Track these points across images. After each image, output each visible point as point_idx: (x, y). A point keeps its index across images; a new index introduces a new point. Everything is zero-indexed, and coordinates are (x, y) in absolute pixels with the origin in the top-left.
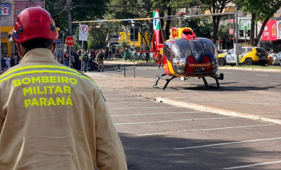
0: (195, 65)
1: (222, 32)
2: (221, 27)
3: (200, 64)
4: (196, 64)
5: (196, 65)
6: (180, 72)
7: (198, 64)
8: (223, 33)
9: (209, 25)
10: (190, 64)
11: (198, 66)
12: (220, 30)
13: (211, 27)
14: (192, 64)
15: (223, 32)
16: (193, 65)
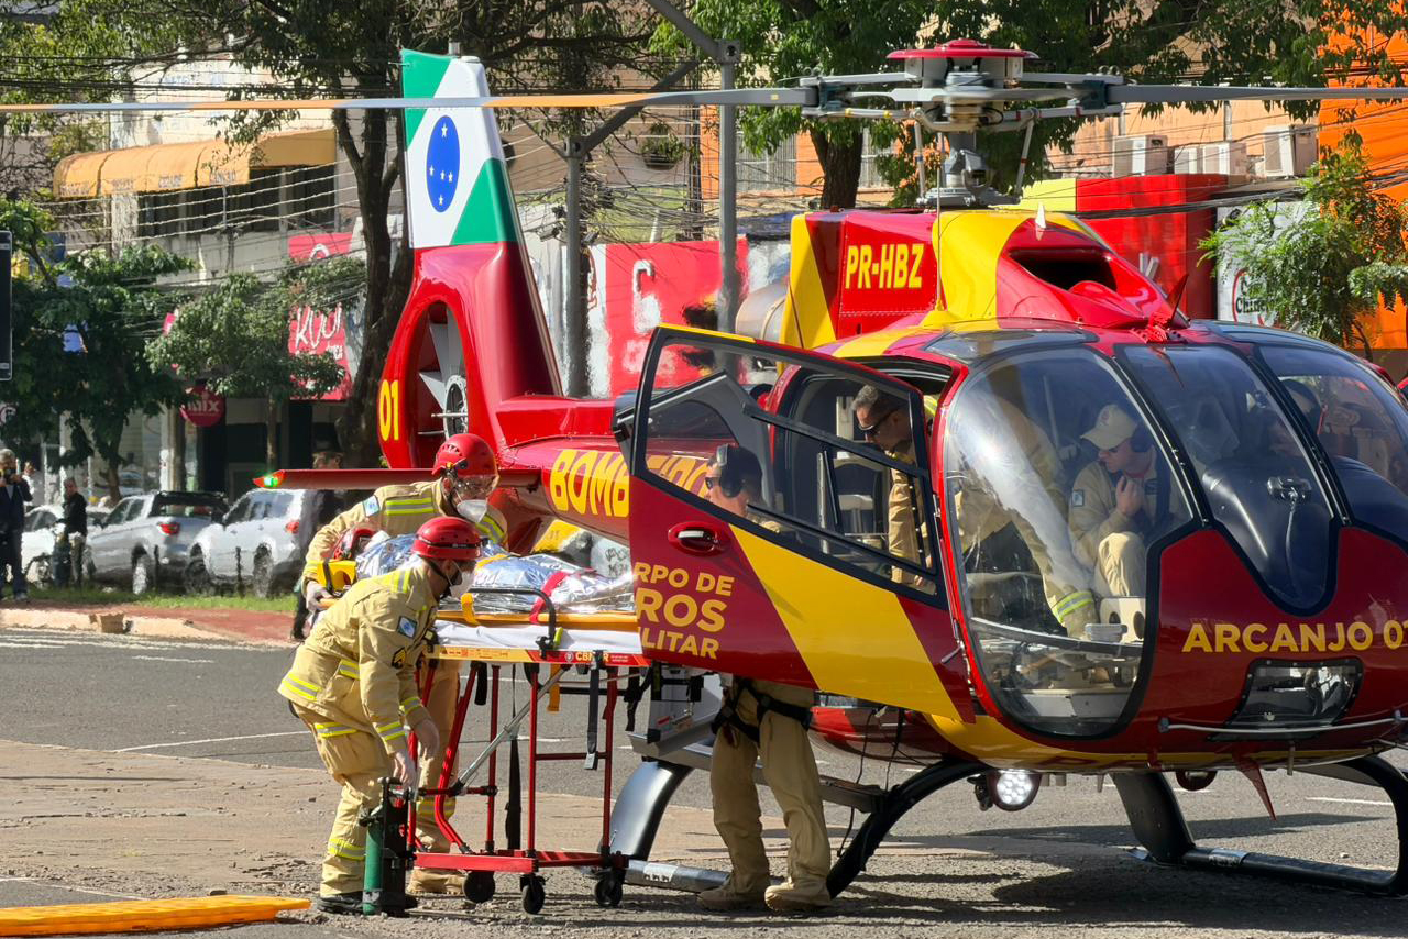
0: (1256, 638)
1: (245, 340)
2: (241, 295)
3: (1304, 629)
4: (1262, 629)
5: (1269, 637)
6: (1067, 710)
7: (1283, 629)
8: (252, 342)
9: (117, 279)
10: (1198, 629)
11: (1291, 642)
12: (230, 317)
13: (132, 292)
14: (1220, 628)
15: (252, 332)
16: (1229, 635)
